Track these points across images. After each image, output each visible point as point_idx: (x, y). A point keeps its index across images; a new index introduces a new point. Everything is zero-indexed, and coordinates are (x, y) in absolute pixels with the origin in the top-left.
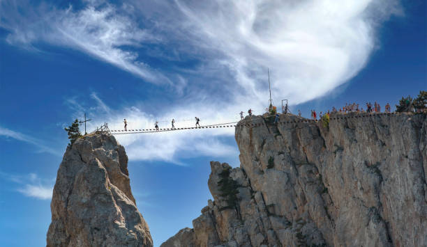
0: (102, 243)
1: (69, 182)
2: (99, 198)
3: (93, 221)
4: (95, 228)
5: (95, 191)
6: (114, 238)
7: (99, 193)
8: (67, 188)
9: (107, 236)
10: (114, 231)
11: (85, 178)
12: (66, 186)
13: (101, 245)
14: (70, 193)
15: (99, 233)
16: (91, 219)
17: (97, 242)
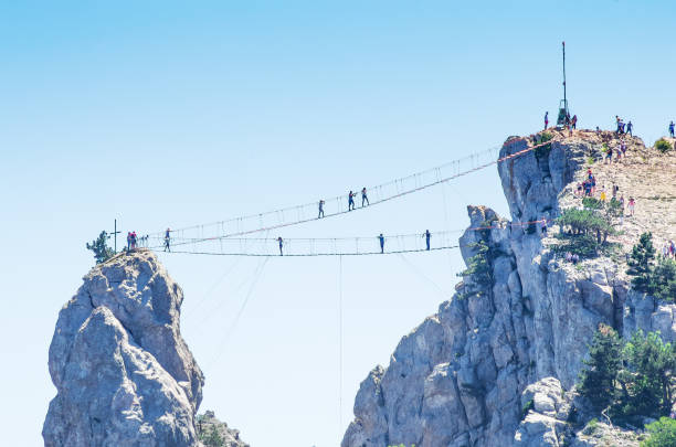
0: (102, 441)
1: (68, 342)
2: (105, 370)
3: (93, 407)
4: (95, 419)
5: (98, 360)
6: (117, 435)
7: (102, 363)
8: (65, 352)
9: (109, 432)
10: (118, 424)
11: (85, 340)
12: (63, 349)
13: (101, 445)
14: (68, 360)
15: (99, 426)
16: (89, 403)
17: (96, 440)
